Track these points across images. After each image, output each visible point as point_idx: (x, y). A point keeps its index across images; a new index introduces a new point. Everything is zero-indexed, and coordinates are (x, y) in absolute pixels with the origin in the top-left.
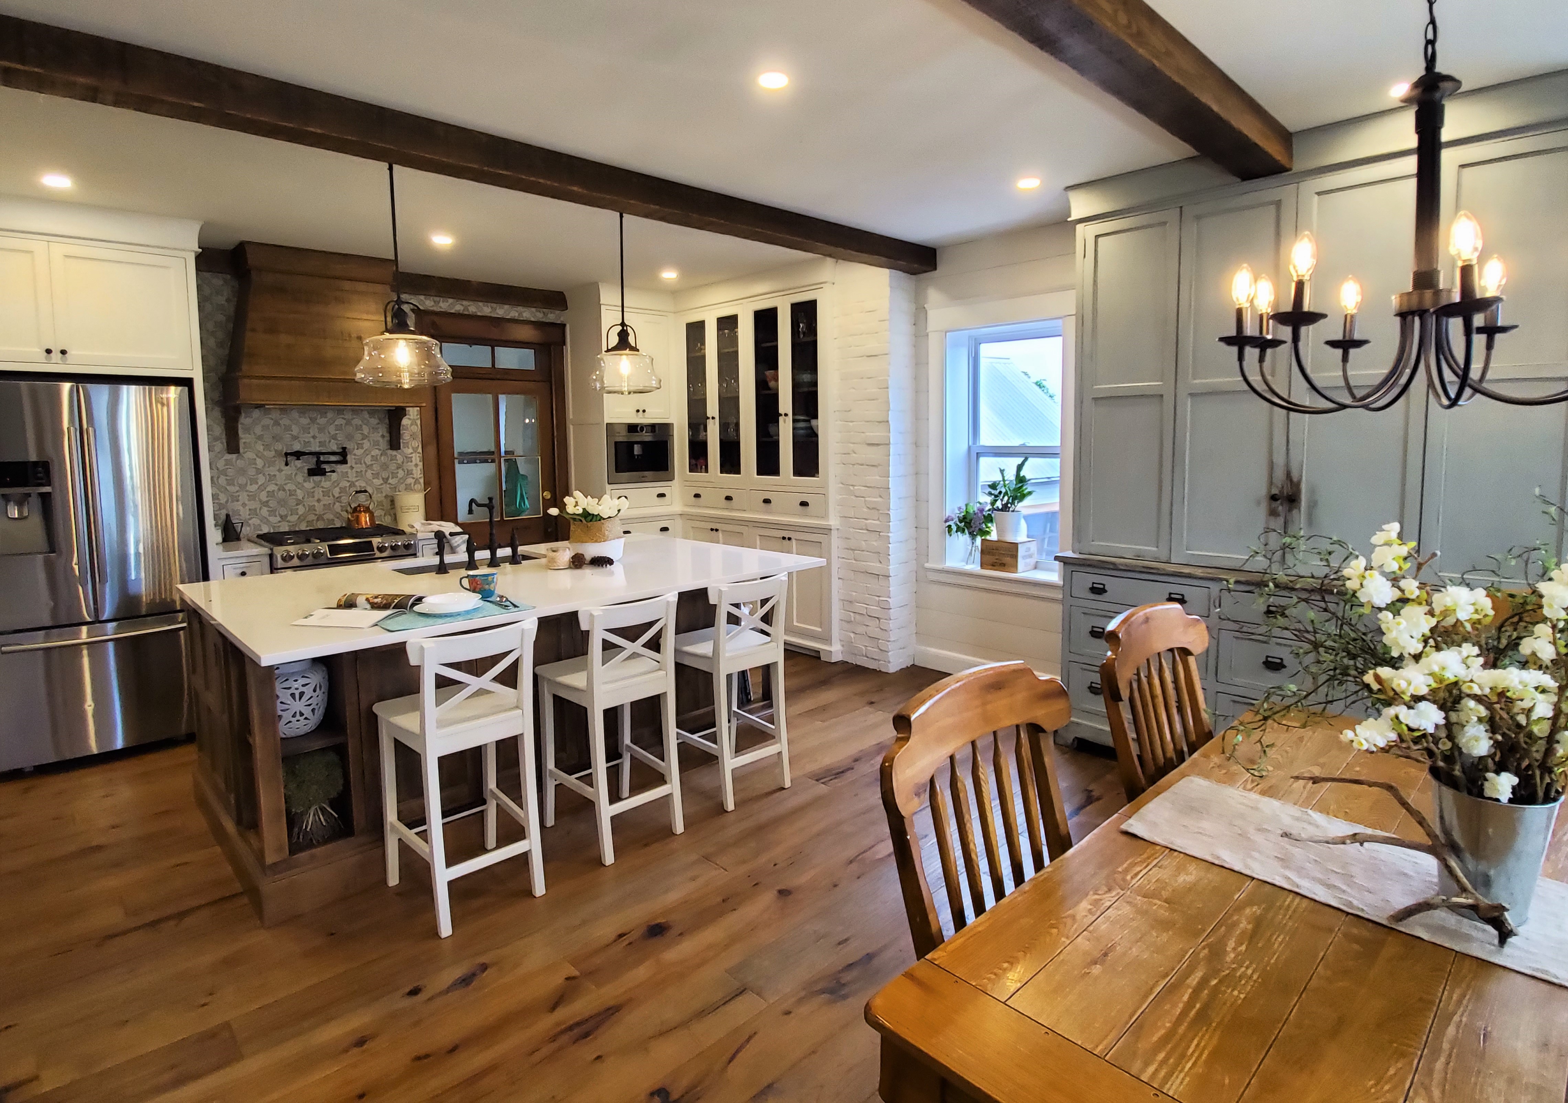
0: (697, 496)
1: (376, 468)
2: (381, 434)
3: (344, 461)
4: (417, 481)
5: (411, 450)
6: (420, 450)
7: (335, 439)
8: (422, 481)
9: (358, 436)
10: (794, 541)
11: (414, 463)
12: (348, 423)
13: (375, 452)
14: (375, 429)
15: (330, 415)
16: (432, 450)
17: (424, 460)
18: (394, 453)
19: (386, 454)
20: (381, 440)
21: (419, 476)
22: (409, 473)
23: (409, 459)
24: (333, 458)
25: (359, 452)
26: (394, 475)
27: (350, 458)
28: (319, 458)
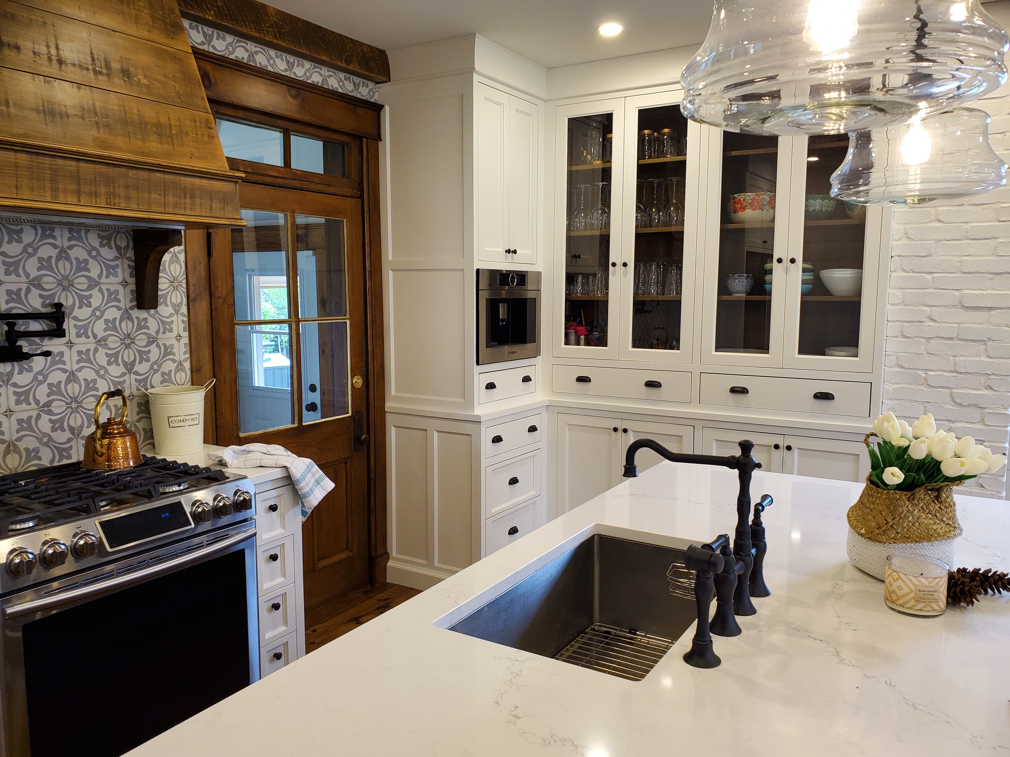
0: (582, 379)
1: (114, 342)
2: (120, 279)
3: (59, 333)
4: (180, 367)
5: (170, 310)
6: (184, 309)
7: (39, 287)
8: (187, 365)
9: (81, 283)
10: (795, 451)
11: (175, 334)
12: (63, 254)
13: (112, 314)
14: (110, 270)
15: (28, 236)
16: (203, 306)
17: (191, 326)
18: (143, 314)
19: (130, 318)
20: (121, 288)
21: (183, 357)
22: (168, 352)
23: (166, 327)
24: (35, 326)
25: (83, 313)
26: (143, 356)
27: (69, 325)
28: (11, 326)
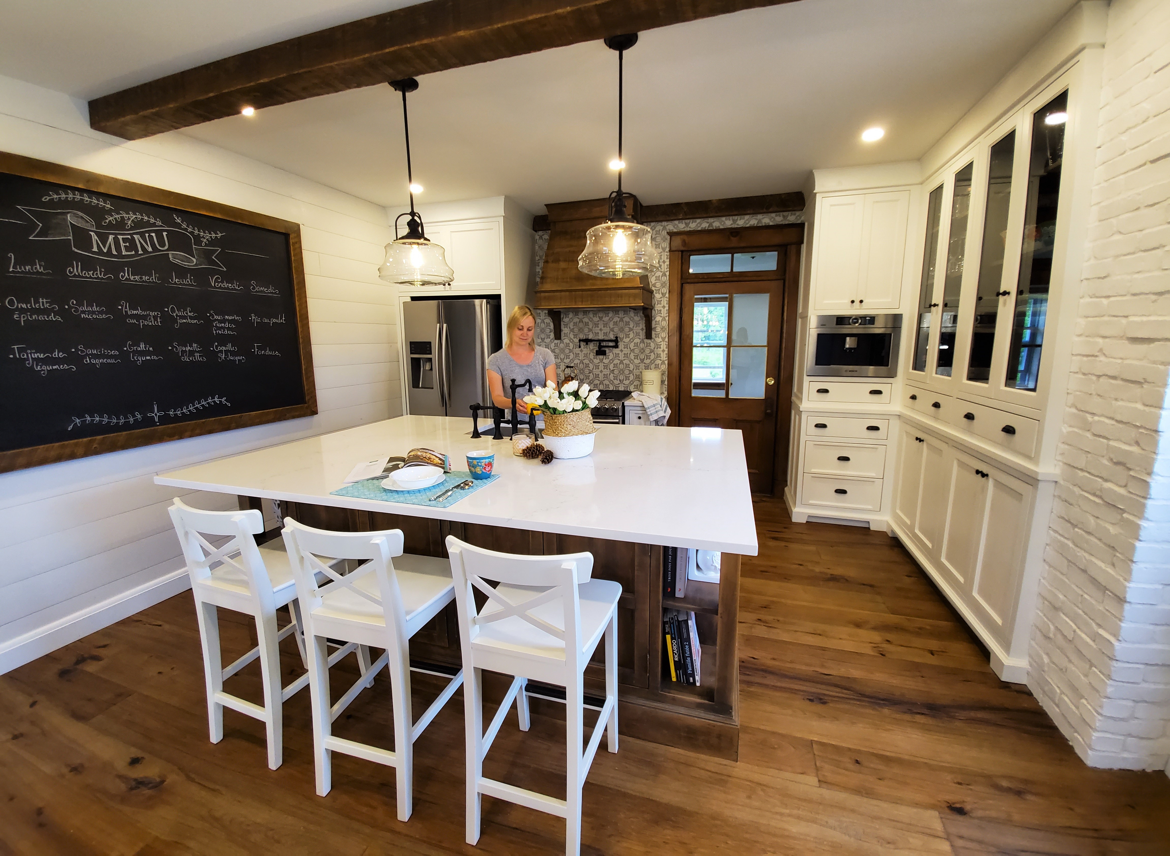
0: (914, 397)
1: (637, 351)
2: (641, 328)
3: (616, 346)
4: (663, 363)
5: (660, 340)
6: (667, 340)
7: (613, 331)
8: (666, 362)
9: (627, 329)
10: (991, 482)
11: (662, 349)
12: (621, 320)
13: (637, 340)
14: (637, 324)
15: (611, 315)
16: (675, 339)
17: (669, 347)
18: (649, 341)
19: (644, 343)
20: (641, 331)
21: (665, 359)
22: (658, 356)
23: (658, 346)
24: (611, 344)
25: (627, 340)
26: (648, 357)
27: (621, 345)
28: (600, 344)
